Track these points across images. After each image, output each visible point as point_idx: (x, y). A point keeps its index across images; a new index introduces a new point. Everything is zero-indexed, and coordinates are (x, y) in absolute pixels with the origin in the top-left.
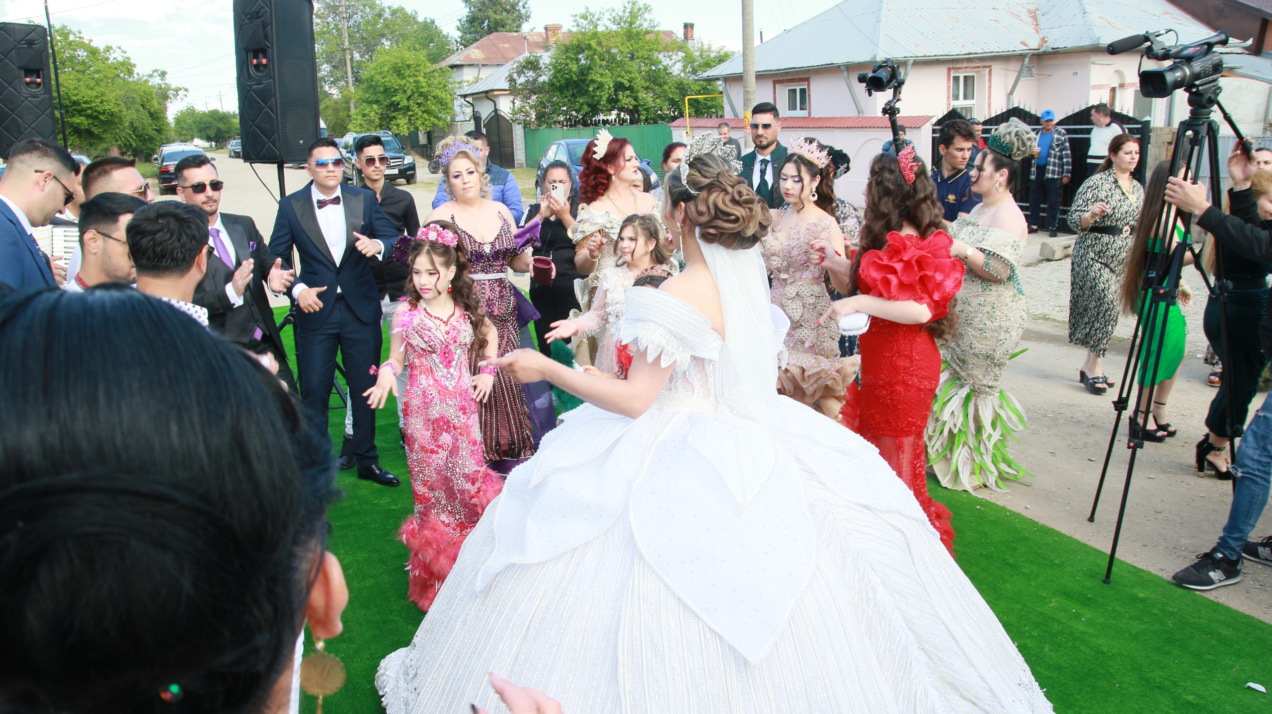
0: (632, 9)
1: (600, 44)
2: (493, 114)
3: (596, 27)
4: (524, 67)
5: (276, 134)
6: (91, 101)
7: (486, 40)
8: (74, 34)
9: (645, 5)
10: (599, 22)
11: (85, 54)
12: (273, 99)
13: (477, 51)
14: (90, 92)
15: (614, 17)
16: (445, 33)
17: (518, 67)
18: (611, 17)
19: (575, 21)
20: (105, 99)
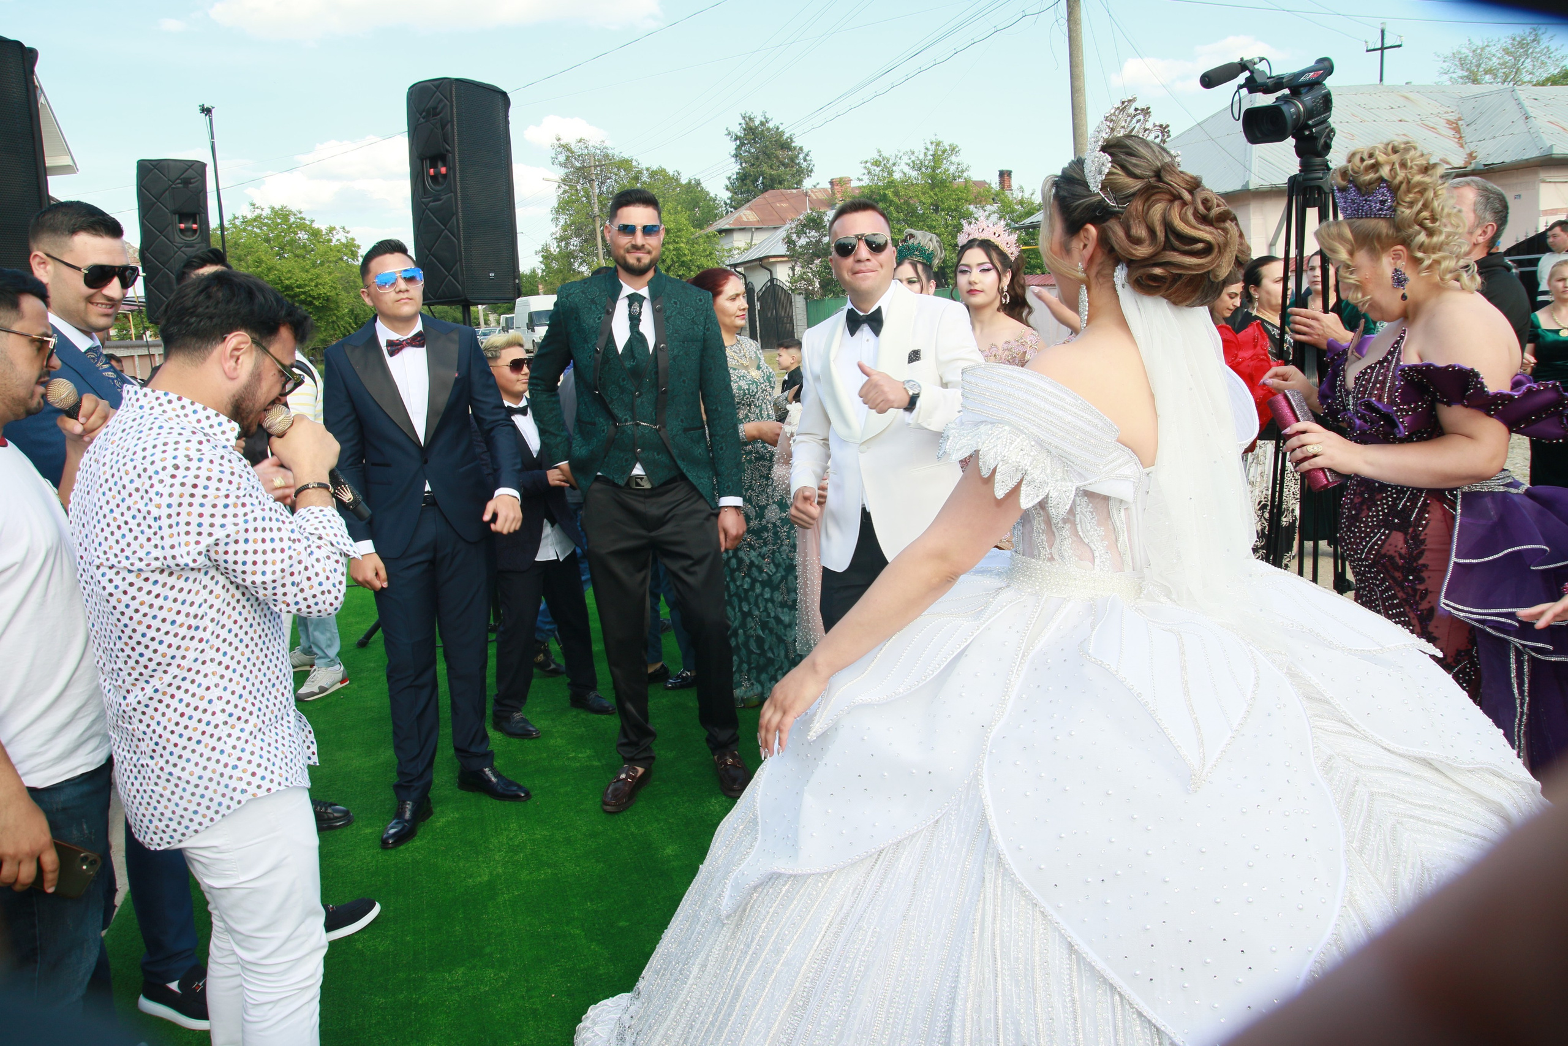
0: (936, 150)
1: (896, 194)
2: (769, 284)
3: (890, 173)
4: (805, 226)
5: (458, 264)
6: (306, 285)
7: (759, 200)
8: (295, 215)
9: (950, 145)
10: (894, 168)
11: (306, 237)
12: (454, 219)
13: (749, 212)
14: (304, 275)
15: (913, 162)
16: (712, 195)
17: (797, 226)
18: (909, 161)
19: (865, 168)
20: (320, 281)
